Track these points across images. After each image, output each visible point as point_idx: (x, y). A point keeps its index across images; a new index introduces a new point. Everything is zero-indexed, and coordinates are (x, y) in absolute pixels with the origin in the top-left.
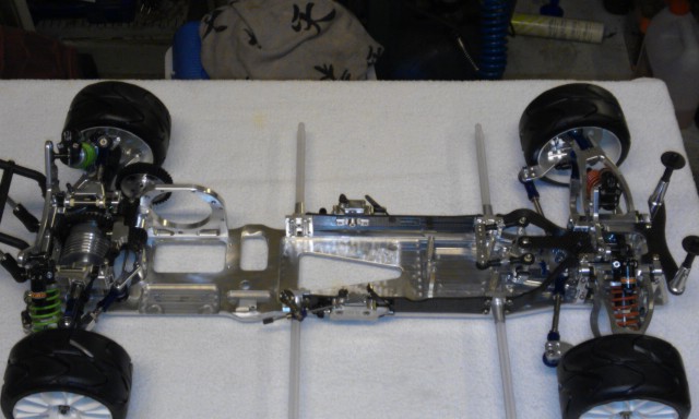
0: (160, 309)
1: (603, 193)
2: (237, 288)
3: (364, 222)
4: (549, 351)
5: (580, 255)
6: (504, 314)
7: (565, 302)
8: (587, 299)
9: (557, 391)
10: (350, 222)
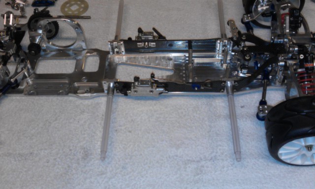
0: (35, 93)
1: (292, 19)
2: (79, 81)
3: (153, 44)
4: (260, 111)
5: (278, 55)
6: (233, 92)
7: (269, 85)
8: (282, 83)
9: (265, 134)
10: (145, 44)
